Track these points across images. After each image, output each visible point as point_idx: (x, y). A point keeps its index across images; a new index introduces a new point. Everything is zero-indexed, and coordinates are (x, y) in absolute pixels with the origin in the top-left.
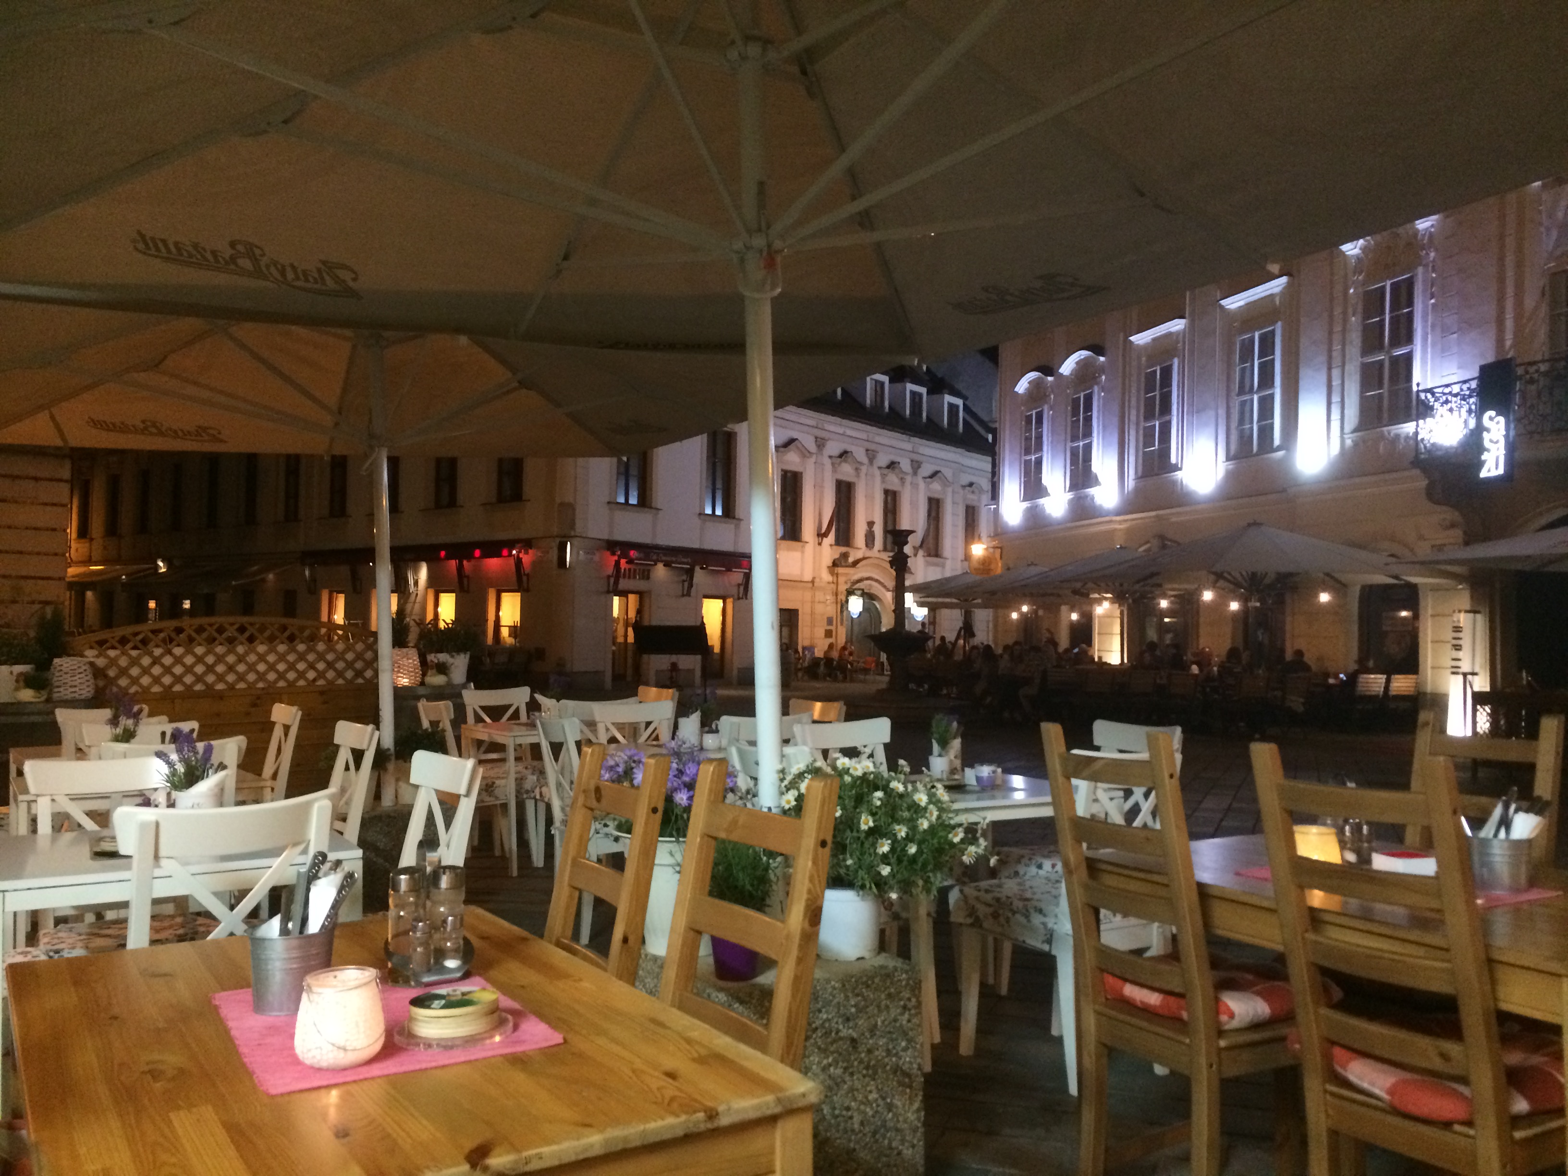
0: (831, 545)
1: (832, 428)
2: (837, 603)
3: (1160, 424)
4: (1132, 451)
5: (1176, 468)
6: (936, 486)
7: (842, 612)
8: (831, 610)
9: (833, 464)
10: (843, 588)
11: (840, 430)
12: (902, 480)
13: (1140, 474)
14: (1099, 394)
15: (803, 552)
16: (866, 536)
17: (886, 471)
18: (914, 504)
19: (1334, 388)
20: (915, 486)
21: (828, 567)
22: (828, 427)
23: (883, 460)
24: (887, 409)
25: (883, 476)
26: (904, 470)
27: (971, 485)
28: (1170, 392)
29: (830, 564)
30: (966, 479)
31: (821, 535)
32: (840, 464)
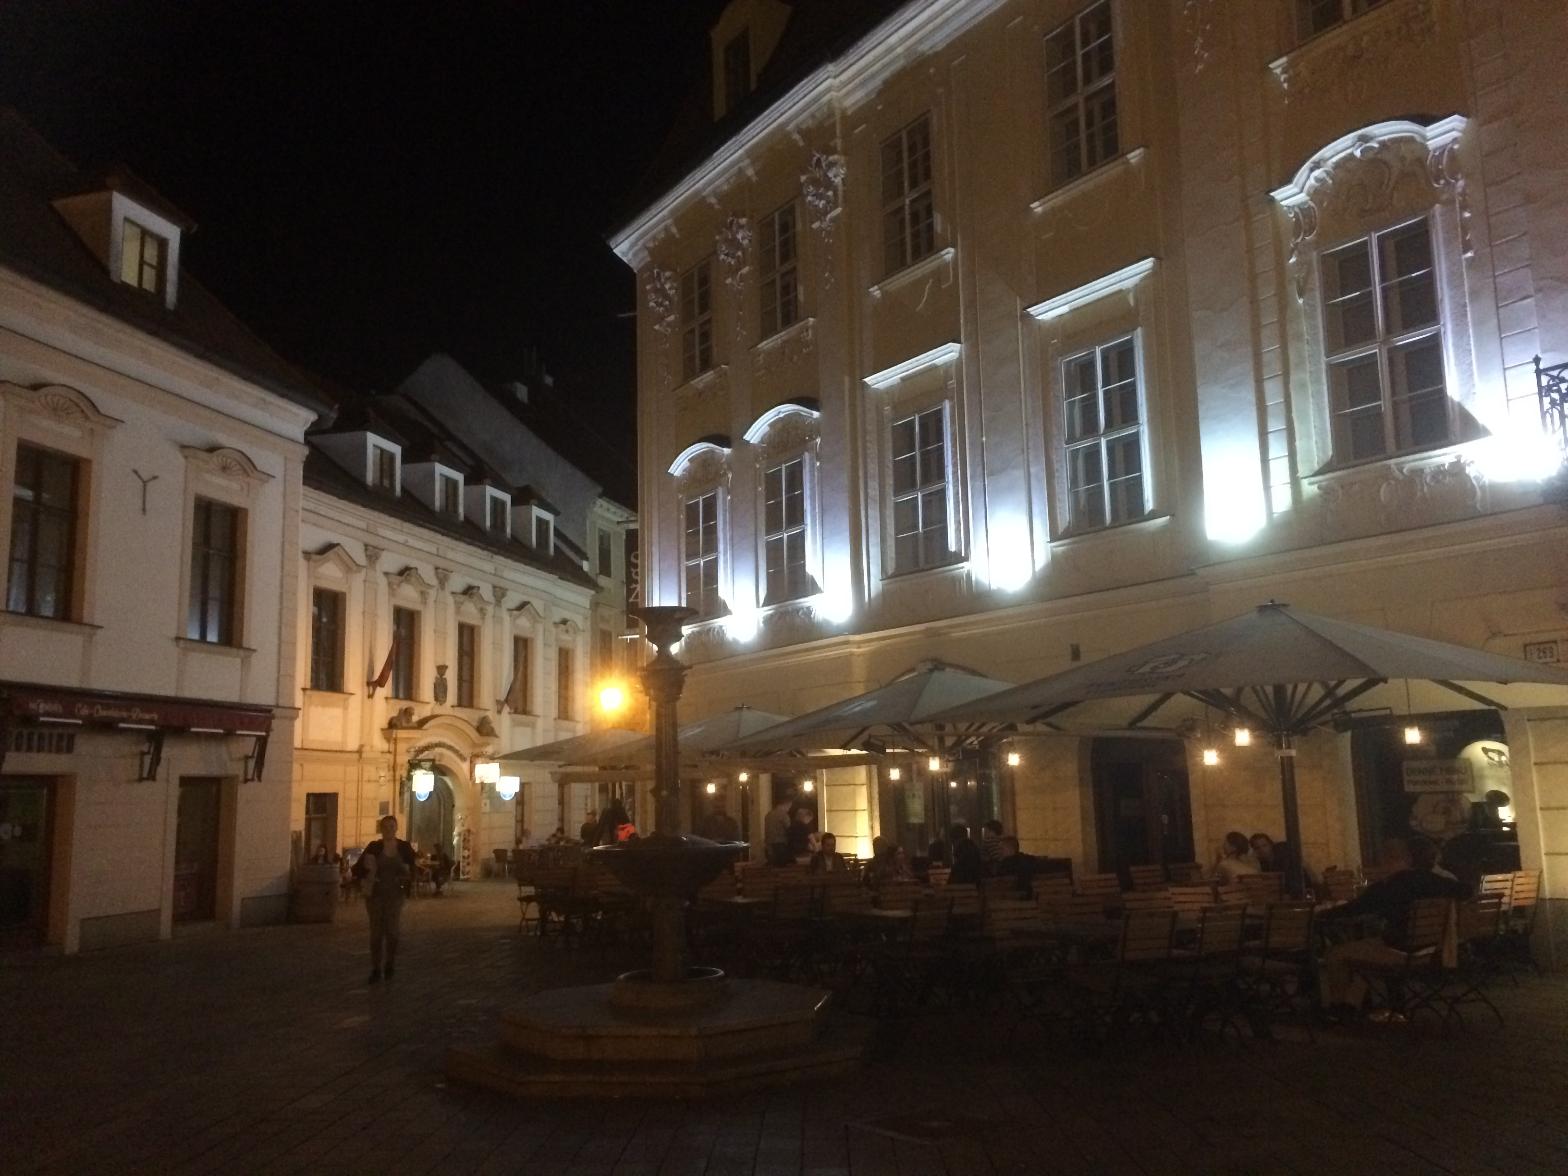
0: (386, 698)
1: (388, 534)
2: (395, 780)
3: (923, 496)
4: (875, 540)
5: (959, 558)
6: (524, 622)
7: (401, 794)
8: (386, 792)
9: (390, 585)
10: (403, 759)
11: (401, 538)
12: (482, 611)
13: (891, 569)
14: (813, 466)
15: (346, 708)
16: (435, 686)
17: (462, 598)
18: (497, 645)
19: (1270, 411)
20: (497, 620)
21: (382, 730)
22: (382, 532)
23: (457, 582)
24: (462, 517)
25: (458, 605)
26: (485, 598)
27: (564, 622)
28: (941, 450)
29: (385, 725)
30: (558, 614)
31: (373, 684)
32: (399, 585)
